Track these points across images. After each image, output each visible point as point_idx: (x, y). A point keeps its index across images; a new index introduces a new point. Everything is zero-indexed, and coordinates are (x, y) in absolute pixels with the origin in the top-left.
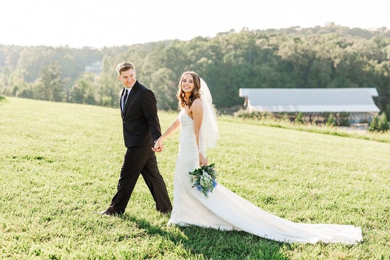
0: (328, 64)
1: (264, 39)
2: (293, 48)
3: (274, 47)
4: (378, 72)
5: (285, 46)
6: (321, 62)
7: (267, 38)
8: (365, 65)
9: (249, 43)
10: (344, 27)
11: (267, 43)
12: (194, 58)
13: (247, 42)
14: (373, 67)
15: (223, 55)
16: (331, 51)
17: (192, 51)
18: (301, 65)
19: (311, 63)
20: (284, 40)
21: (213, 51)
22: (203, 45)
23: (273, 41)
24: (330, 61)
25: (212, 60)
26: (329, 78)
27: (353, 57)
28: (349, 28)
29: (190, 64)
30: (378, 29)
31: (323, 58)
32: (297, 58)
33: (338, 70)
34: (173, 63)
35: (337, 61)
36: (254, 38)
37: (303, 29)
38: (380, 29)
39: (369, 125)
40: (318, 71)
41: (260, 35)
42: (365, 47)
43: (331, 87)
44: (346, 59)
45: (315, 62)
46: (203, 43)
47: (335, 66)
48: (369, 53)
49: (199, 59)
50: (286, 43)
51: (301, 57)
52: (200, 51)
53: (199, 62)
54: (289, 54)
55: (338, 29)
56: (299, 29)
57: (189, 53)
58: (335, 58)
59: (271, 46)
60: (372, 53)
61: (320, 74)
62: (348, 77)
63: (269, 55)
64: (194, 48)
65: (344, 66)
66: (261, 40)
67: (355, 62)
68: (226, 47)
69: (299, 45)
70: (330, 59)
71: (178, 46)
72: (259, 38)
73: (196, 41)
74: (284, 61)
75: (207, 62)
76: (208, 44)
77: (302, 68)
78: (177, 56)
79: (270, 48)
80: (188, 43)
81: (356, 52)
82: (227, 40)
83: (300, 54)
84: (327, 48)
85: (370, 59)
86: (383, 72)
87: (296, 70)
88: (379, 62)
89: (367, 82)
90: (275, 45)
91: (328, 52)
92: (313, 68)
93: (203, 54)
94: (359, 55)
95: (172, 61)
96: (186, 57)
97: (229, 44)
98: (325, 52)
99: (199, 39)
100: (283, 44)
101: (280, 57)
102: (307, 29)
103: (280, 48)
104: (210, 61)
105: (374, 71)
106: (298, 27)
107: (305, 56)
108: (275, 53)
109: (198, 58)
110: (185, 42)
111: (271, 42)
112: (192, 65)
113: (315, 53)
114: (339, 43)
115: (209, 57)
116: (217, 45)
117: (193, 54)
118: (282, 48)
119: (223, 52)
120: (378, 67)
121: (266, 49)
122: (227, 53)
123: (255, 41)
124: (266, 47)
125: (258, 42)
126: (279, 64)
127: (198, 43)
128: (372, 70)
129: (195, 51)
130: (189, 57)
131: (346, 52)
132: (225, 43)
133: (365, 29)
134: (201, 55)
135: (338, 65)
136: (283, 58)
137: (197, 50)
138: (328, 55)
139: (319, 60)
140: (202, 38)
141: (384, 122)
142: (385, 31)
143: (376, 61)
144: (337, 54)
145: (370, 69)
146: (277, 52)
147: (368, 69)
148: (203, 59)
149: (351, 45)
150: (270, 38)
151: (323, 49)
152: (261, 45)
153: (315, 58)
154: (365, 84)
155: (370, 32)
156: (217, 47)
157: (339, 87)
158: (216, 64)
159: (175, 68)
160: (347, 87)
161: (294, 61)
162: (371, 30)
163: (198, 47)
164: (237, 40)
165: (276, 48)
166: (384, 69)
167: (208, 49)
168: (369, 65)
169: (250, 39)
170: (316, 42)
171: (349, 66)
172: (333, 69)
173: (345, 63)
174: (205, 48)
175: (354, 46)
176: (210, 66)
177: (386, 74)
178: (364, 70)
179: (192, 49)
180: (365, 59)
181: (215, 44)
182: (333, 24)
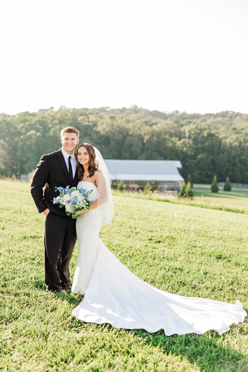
0: (139, 139)
1: (85, 117)
2: (110, 125)
3: (93, 123)
4: (178, 147)
5: (103, 123)
6: (133, 138)
7: (87, 115)
8: (169, 141)
9: (73, 119)
10: (145, 109)
11: (87, 120)
12: (24, 130)
13: (71, 118)
14: (175, 144)
15: (49, 129)
16: (142, 129)
17: (22, 125)
18: (116, 140)
19: (125, 137)
20: (101, 118)
21: (40, 125)
22: (32, 119)
23: (92, 118)
24: (141, 138)
25: (40, 132)
26: (140, 152)
27: (159, 135)
28: (149, 110)
29: (20, 136)
30: (172, 112)
31: (135, 134)
32: (114, 134)
33: (147, 145)
34: (5, 134)
35: (147, 137)
36: (76, 114)
37: (112, 110)
38: (174, 112)
39: (179, 192)
40: (131, 146)
41: (81, 113)
42: (167, 127)
43: (141, 159)
44: (153, 136)
45: (128, 138)
46: (32, 117)
47: (145, 141)
48: (171, 132)
49: (29, 132)
50: (104, 120)
51: (116, 133)
52: (29, 125)
53: (28, 134)
54: (107, 130)
55: (140, 110)
56: (108, 109)
57: (19, 126)
58: (145, 134)
59: (91, 122)
60: (173, 131)
61: (132, 148)
62: (155, 151)
63: (89, 130)
64: (24, 121)
65: (152, 141)
66: (82, 117)
67: (160, 138)
68: (52, 121)
69: (115, 123)
70: (140, 135)
71: (8, 119)
72: (81, 115)
73: (24, 116)
74: (102, 136)
75: (35, 135)
76: (36, 119)
77: (117, 142)
78: (8, 128)
79: (91, 124)
80: (17, 116)
81: (161, 130)
82: (52, 116)
83: (116, 131)
84: (138, 126)
85: (172, 137)
86: (183, 148)
87: (113, 143)
88: (180, 140)
89: (170, 155)
90: (94, 121)
91: (139, 129)
92: (127, 143)
93: (32, 127)
94: (163, 133)
95: (4, 132)
96: (16, 129)
97: (54, 119)
98: (137, 129)
99: (27, 113)
100: (102, 121)
101: (99, 132)
102: (115, 110)
103: (99, 124)
104: (38, 134)
105: (175, 147)
106: (108, 107)
107: (120, 132)
108: (94, 129)
109: (28, 130)
110: (14, 116)
111: (91, 119)
112: (22, 137)
113: (128, 130)
114: (146, 123)
115: (37, 130)
116: (44, 120)
117: (23, 127)
118: (101, 125)
119: (50, 126)
120: (179, 143)
121: (86, 125)
122: (53, 127)
123: (77, 118)
124: (86, 123)
125: (80, 118)
126: (99, 139)
127: (27, 117)
128: (173, 146)
129: (25, 124)
130: (19, 129)
131: (153, 130)
132: (51, 118)
133: (162, 112)
134: (30, 128)
135: (147, 141)
136: (102, 133)
137: (27, 123)
138: (139, 132)
139: (131, 135)
140: (29, 113)
141: (190, 190)
142: (178, 114)
143: (177, 139)
144: (146, 132)
145: (172, 145)
146: (97, 128)
147: (170, 145)
148: (32, 132)
149: (156, 124)
150: (89, 116)
151: (135, 127)
152: (82, 122)
153: (128, 134)
154: (169, 157)
155: (166, 114)
156: (44, 122)
157: (147, 159)
158: (43, 136)
159: (7, 139)
160: (154, 159)
161: (111, 136)
162: (167, 113)
163: (27, 120)
164: (61, 116)
165: (95, 125)
166: (183, 146)
167: (35, 123)
168: (172, 142)
169: (73, 116)
170: (128, 121)
171: (156, 142)
172: (143, 144)
173: (153, 140)
174: (33, 122)
175: (159, 125)
176: (38, 138)
177: (185, 149)
178: (167, 145)
179: (21, 122)
180: (167, 136)
181: (41, 119)
182: (136, 106)
